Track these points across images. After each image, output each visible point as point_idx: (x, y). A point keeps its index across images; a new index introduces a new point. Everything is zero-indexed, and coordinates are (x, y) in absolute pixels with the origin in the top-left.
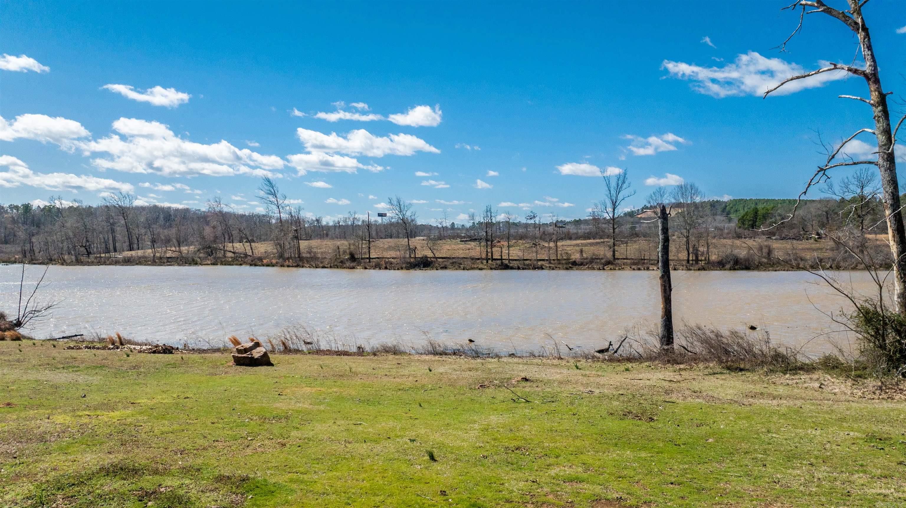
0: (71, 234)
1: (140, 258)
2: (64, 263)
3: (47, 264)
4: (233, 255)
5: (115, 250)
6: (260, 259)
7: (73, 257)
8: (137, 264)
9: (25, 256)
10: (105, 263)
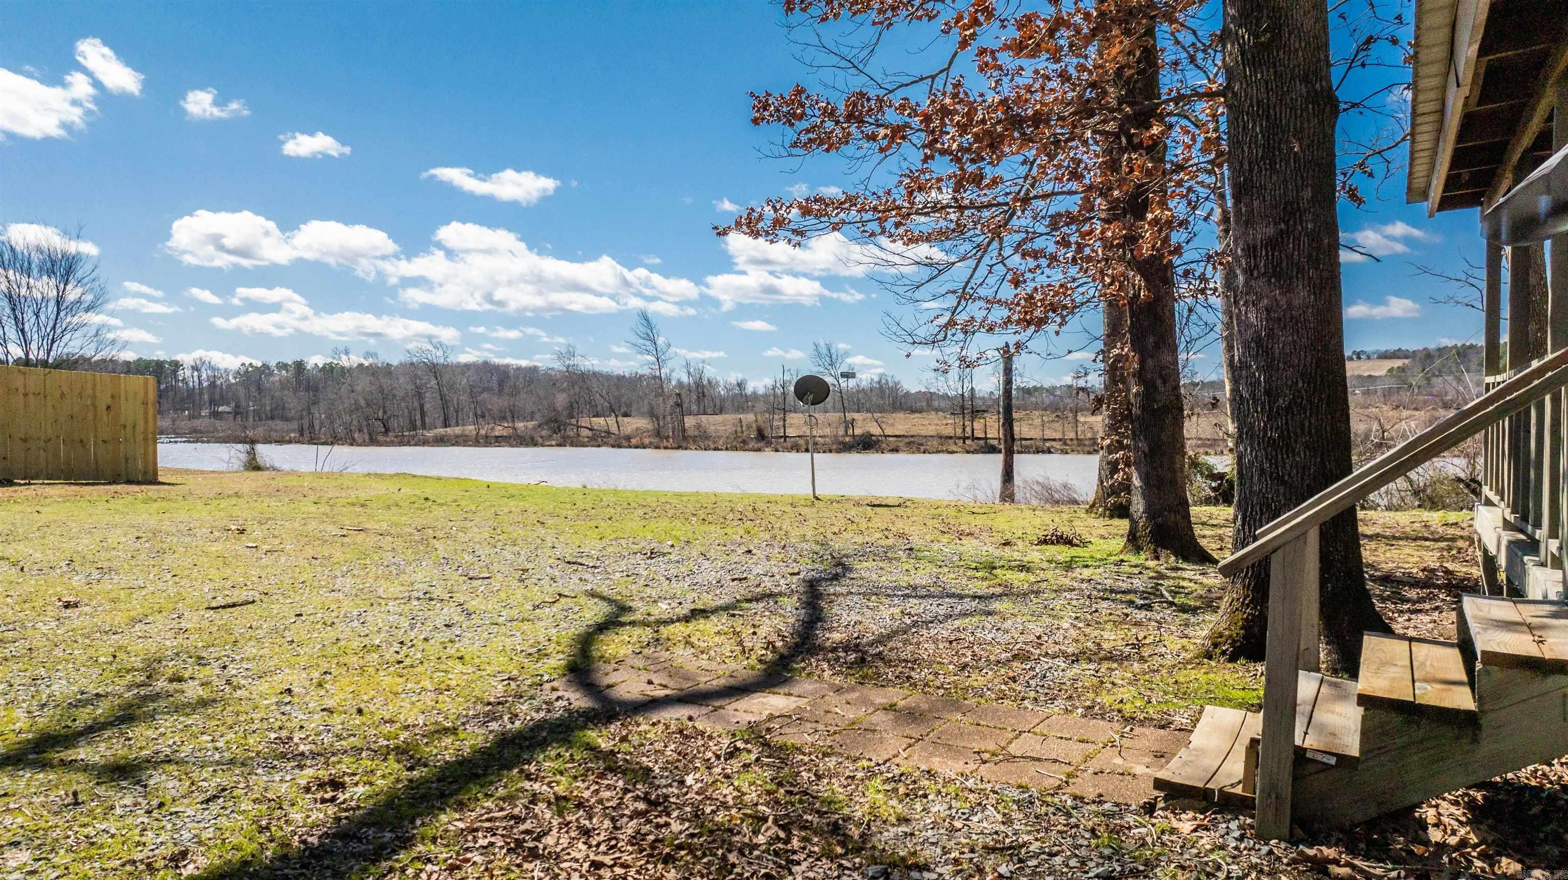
0: (363, 403)
1: (457, 436)
2: (353, 443)
3: (332, 444)
4: (590, 433)
5: (424, 426)
6: (628, 438)
7: (367, 437)
8: (453, 445)
9: (302, 435)
10: (408, 444)
